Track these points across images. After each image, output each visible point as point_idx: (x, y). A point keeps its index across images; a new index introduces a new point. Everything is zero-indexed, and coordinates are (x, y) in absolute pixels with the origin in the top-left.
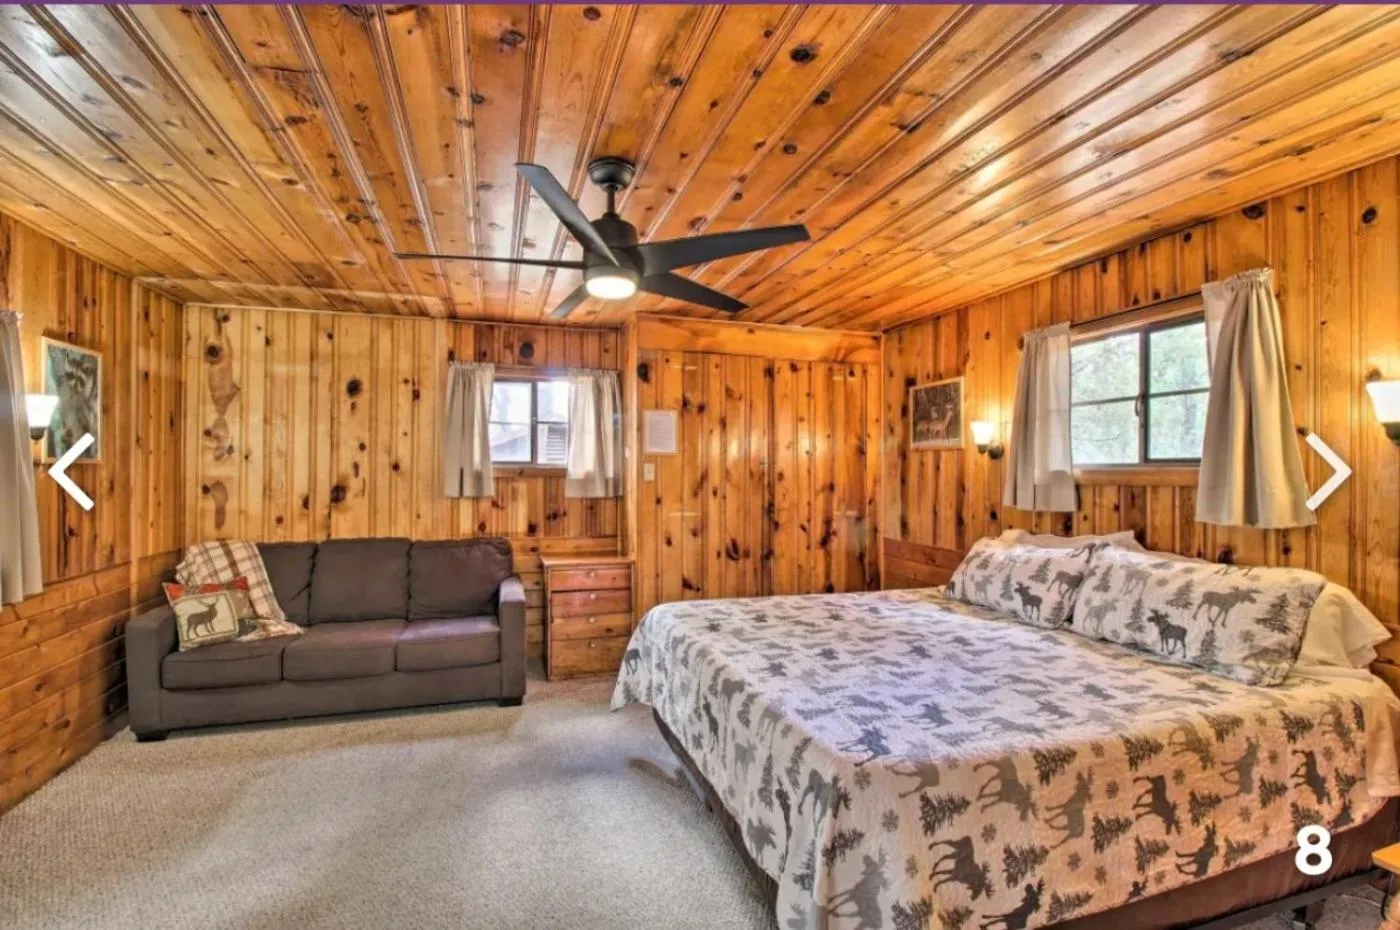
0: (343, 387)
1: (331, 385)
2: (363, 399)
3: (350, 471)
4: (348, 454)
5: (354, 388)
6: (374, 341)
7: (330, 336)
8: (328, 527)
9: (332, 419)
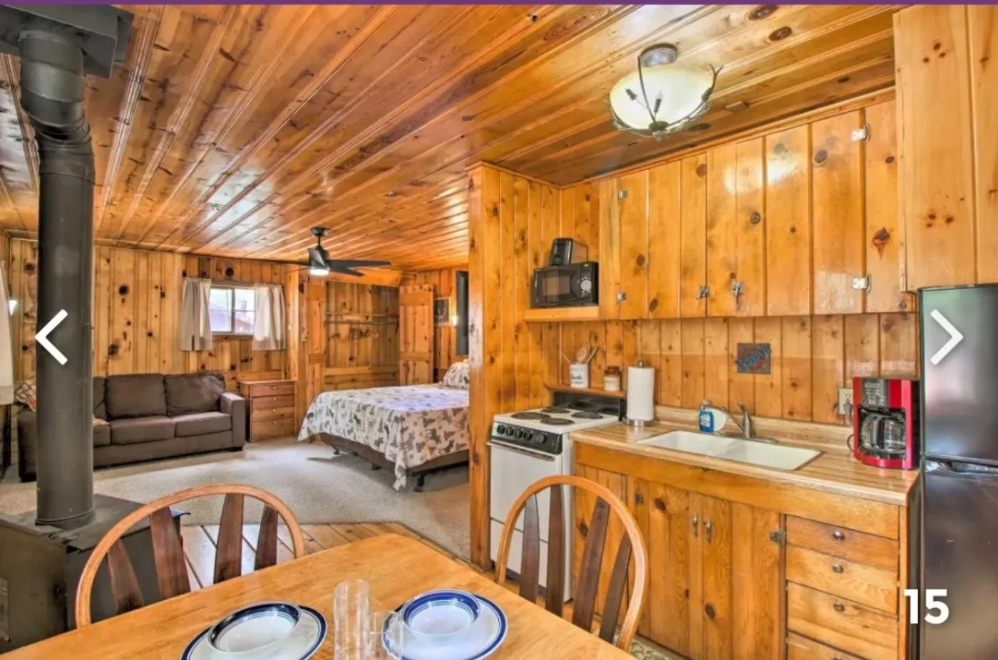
0: (117, 289)
1: (109, 289)
2: (129, 297)
3: (122, 337)
4: (119, 327)
5: (123, 290)
6: (136, 264)
7: (108, 261)
8: (106, 368)
9: (109, 308)
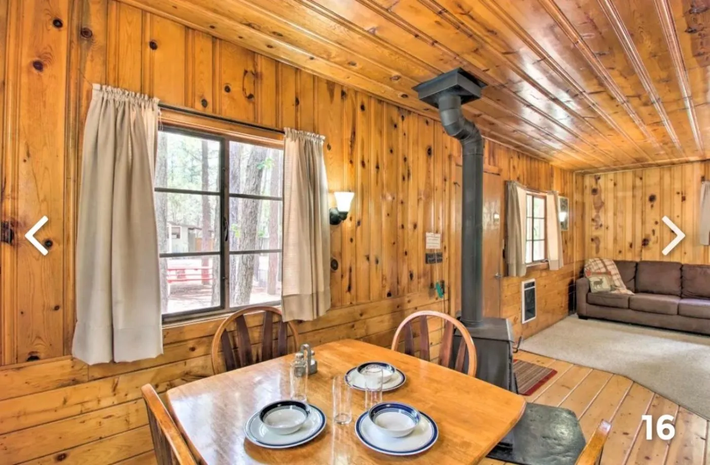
0: (647, 198)
1: (642, 198)
2: (656, 203)
3: (651, 233)
4: (650, 226)
5: (652, 199)
6: (661, 178)
7: (641, 179)
8: (640, 255)
9: (642, 212)
